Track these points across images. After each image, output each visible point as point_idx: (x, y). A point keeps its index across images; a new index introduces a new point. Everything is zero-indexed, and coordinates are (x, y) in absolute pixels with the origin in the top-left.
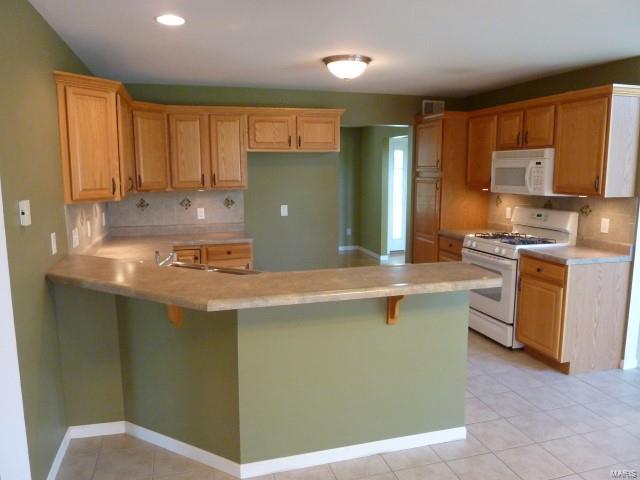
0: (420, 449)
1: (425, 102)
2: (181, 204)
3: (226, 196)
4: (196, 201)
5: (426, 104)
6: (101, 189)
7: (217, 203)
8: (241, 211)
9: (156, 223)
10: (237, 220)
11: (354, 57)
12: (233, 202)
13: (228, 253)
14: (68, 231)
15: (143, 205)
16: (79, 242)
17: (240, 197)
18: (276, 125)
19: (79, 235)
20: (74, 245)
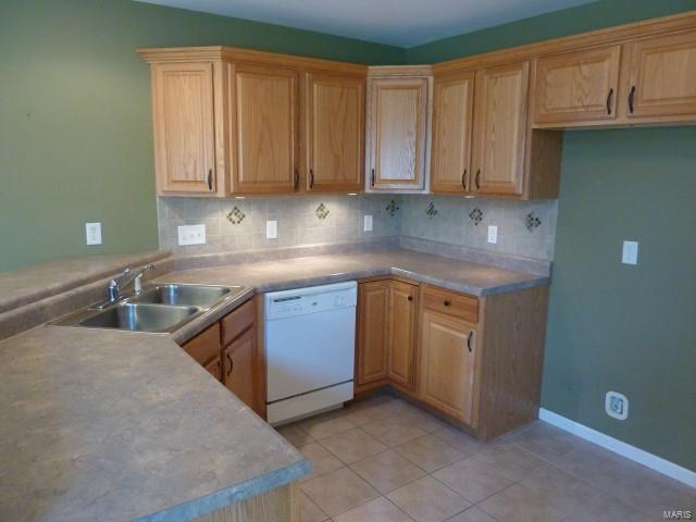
2: (471, 215)
3: (529, 211)
6: (196, 183)
12: (539, 222)
13: (447, 304)
14: (161, 225)
15: (431, 212)
16: (210, 241)
17: (550, 213)
18: (585, 69)
19: (207, 232)
20: (181, 243)
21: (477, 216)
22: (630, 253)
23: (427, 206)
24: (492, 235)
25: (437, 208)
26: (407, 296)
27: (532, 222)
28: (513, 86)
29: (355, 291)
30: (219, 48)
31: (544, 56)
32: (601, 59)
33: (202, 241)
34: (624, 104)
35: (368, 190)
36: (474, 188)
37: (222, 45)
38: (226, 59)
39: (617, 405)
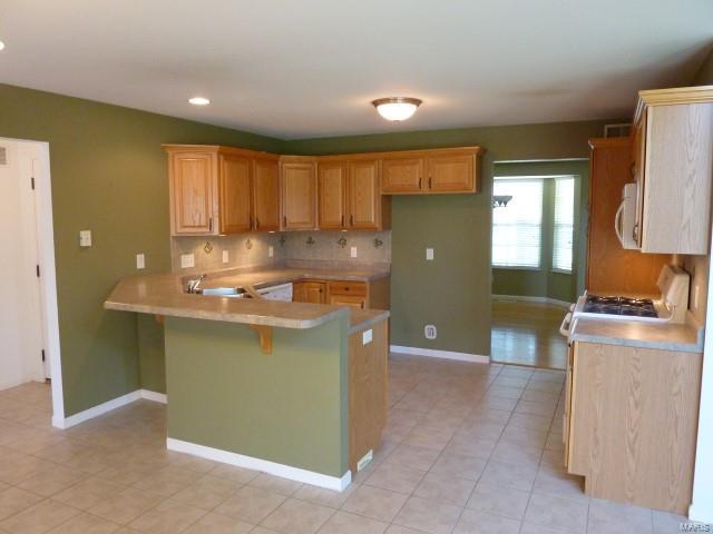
0: (292, 482)
1: (606, 127)
2: (339, 242)
3: (376, 237)
4: (351, 240)
5: (609, 130)
6: (200, 226)
7: (367, 242)
8: (389, 252)
9: (319, 258)
10: (385, 261)
11: (395, 100)
12: (381, 243)
13: (347, 289)
14: (173, 255)
15: (310, 242)
16: (196, 265)
17: (387, 238)
18: (408, 168)
19: (196, 259)
20: (183, 266)
21: (343, 242)
22: (430, 254)
23: (306, 239)
24: (354, 252)
25: (314, 239)
26: (318, 290)
27: (378, 243)
28: (370, 173)
29: (291, 289)
30: (218, 147)
31: (385, 159)
32: (414, 164)
33: (192, 265)
34: (427, 185)
35: (281, 230)
36: (348, 225)
37: (220, 145)
38: (220, 153)
39: (430, 332)
